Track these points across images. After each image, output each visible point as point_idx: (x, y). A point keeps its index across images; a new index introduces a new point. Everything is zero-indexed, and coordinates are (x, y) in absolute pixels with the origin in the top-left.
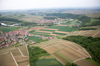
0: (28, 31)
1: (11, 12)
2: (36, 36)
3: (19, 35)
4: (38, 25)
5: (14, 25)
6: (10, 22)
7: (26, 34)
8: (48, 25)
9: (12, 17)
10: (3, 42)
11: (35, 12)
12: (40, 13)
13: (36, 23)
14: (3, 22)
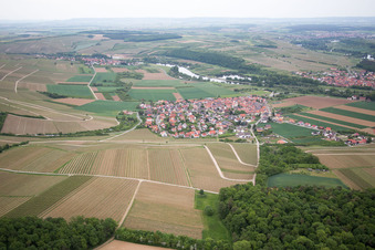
0: (274, 106)
1: (216, 29)
2: (302, 125)
3: (237, 113)
4: (321, 92)
5: (225, 77)
6: (209, 65)
7: (266, 114)
8: (367, 97)
9: (222, 49)
12: (349, 42)
13: (317, 83)
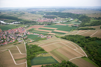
0: (27, 29)
1: (10, 10)
2: (35, 34)
3: (18, 33)
4: (37, 24)
5: (13, 23)
6: (9, 20)
7: (25, 32)
8: (47, 24)
9: (12, 15)
10: (2, 39)
11: (35, 10)
12: (40, 11)
13: (36, 22)
14: (2, 20)
